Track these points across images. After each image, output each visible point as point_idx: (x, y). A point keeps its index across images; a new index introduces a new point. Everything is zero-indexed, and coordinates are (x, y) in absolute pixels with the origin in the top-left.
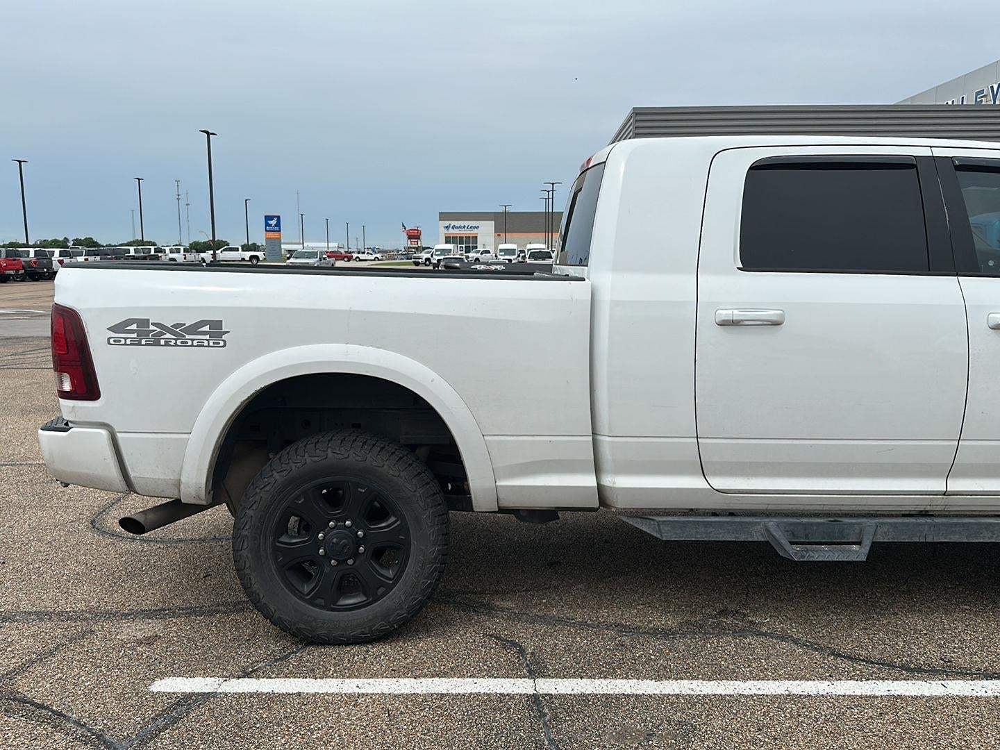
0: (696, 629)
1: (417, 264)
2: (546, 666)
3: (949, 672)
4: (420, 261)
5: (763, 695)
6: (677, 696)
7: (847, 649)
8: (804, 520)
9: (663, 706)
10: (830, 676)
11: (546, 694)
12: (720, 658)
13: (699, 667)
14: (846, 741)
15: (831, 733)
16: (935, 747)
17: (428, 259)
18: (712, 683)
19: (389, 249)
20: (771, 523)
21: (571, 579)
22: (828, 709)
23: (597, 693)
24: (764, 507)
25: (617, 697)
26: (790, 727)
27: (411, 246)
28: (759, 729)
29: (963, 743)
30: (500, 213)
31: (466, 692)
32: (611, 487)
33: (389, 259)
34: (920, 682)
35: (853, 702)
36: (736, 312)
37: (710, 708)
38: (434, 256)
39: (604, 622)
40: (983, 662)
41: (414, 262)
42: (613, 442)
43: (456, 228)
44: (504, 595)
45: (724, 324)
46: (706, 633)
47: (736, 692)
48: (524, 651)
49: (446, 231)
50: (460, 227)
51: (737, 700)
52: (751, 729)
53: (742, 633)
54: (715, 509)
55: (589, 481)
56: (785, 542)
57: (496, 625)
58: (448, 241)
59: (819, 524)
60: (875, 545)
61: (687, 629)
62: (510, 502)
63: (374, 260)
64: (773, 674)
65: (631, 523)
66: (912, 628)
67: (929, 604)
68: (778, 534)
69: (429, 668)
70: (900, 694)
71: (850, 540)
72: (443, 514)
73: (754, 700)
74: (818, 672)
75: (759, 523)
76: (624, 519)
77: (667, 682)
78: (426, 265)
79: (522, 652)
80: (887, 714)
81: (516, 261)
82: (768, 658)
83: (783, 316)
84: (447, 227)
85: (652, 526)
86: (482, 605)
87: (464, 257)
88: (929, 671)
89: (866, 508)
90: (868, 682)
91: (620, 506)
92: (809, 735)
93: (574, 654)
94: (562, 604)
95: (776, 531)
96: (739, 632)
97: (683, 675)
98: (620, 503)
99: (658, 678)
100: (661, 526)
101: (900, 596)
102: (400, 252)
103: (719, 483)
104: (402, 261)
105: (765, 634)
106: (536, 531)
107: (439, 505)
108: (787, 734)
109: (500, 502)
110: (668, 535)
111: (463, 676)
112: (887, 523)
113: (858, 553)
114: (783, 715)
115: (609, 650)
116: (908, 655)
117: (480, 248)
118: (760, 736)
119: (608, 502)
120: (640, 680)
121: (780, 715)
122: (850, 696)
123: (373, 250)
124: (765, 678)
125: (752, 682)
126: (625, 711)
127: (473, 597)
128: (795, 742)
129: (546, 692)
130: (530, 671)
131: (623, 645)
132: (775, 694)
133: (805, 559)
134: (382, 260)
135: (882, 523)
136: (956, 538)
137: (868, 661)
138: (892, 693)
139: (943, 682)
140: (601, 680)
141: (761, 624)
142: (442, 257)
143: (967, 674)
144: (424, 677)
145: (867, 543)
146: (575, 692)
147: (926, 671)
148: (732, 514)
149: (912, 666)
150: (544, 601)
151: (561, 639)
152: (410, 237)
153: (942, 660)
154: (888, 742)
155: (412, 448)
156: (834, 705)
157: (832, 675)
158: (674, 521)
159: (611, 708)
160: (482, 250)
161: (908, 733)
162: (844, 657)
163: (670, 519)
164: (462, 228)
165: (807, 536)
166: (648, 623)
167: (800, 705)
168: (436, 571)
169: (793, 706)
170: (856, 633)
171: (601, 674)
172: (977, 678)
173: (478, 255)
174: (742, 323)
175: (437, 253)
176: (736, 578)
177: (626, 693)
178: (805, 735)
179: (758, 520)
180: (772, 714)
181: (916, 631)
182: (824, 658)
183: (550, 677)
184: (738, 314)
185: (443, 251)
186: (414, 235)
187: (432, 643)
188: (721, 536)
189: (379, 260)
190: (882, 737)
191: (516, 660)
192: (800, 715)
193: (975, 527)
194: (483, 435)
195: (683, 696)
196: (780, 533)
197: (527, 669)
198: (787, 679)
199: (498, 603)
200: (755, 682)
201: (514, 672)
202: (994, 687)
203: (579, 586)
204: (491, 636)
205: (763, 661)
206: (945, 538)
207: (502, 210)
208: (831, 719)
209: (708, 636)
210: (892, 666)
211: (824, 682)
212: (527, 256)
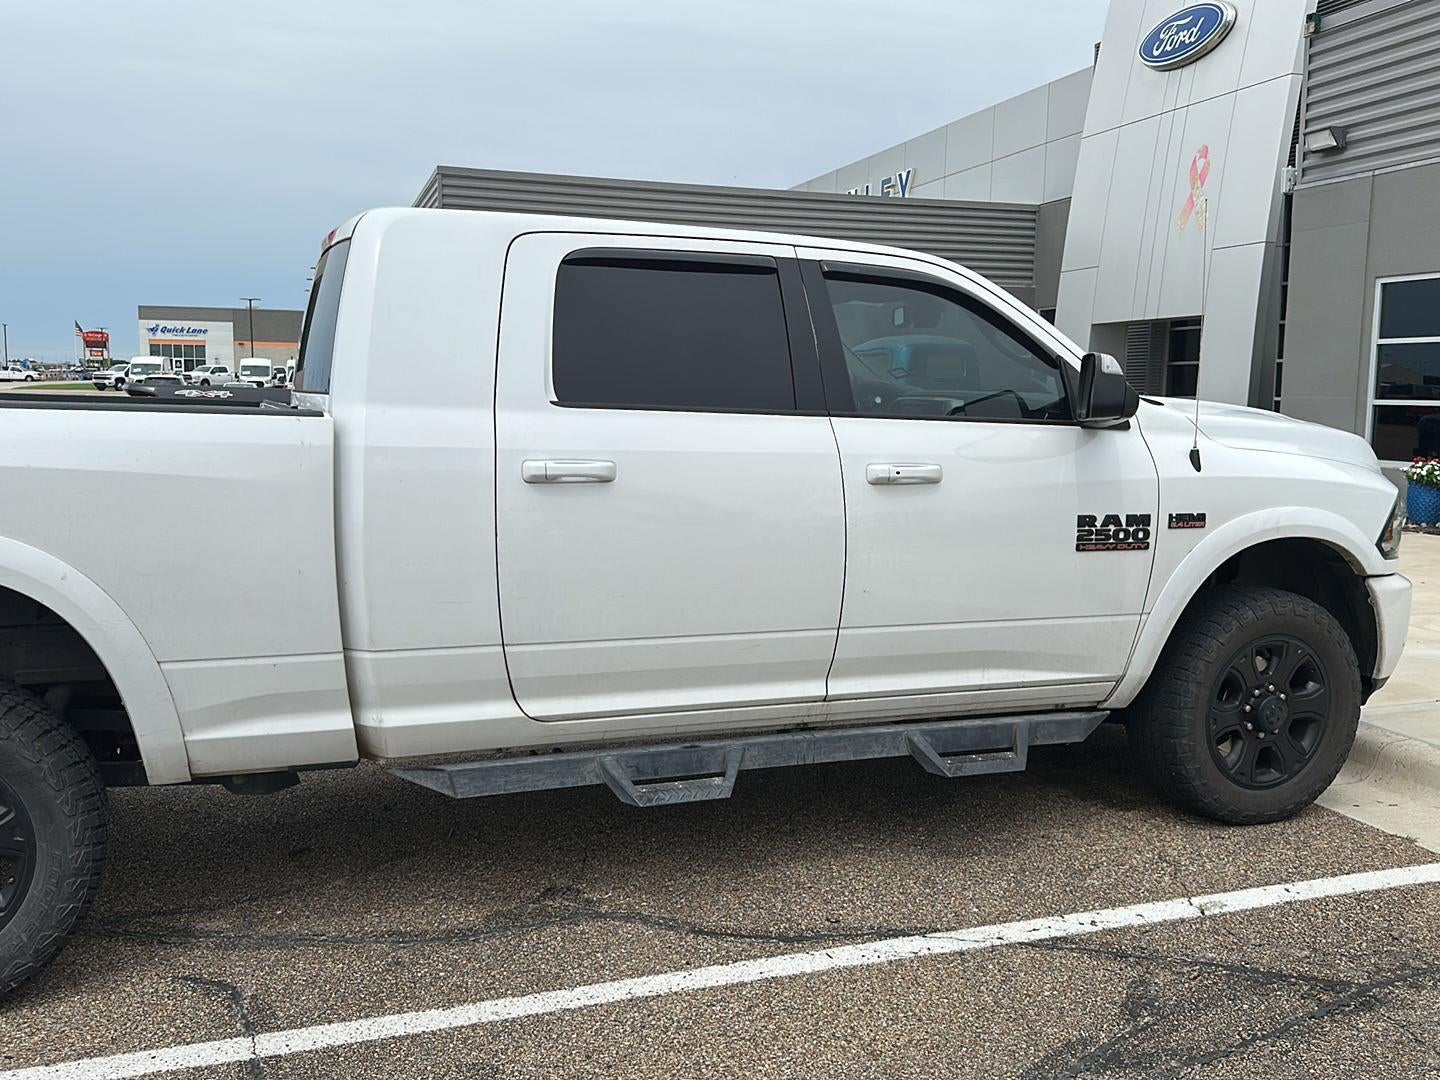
0: (511, 922)
1: (102, 387)
2: (273, 1014)
3: (836, 936)
4: (106, 382)
5: (596, 1005)
6: (474, 1027)
7: (712, 921)
8: (653, 749)
9: (451, 1045)
10: (688, 963)
11: (271, 1057)
12: (541, 959)
13: (508, 978)
14: (704, 1054)
15: (685, 1045)
16: (815, 1042)
17: (120, 380)
18: (526, 999)
19: (55, 363)
20: (608, 757)
21: (325, 874)
22: (682, 1011)
23: (353, 1041)
24: (599, 736)
25: (384, 1044)
26: (631, 1046)
27: (92, 358)
28: (588, 1057)
29: (849, 1031)
30: (243, 310)
31: (135, 1074)
32: (376, 729)
33: (50, 380)
34: (800, 954)
35: (715, 996)
36: (550, 464)
37: (520, 1038)
38: (131, 376)
39: (371, 932)
40: (876, 917)
41: (96, 384)
42: (376, 660)
43: (169, 331)
44: (212, 910)
45: (535, 481)
46: (523, 926)
47: (559, 1007)
48: (240, 995)
49: (150, 335)
50: (175, 330)
51: (559, 1018)
52: (577, 1058)
53: (572, 918)
54: (533, 746)
55: (343, 721)
56: (626, 783)
57: (197, 960)
58: (154, 350)
59: (673, 752)
60: (742, 775)
61: (497, 923)
62: (208, 765)
63: (25, 380)
64: (612, 971)
65: (409, 778)
66: (794, 881)
67: (816, 846)
68: (617, 773)
69: (73, 1044)
70: (774, 976)
71: (712, 771)
72: (93, 795)
73: (583, 1015)
74: (671, 960)
75: (592, 760)
76: (399, 774)
77: (461, 1007)
78: (117, 389)
79: (236, 996)
80: (757, 1006)
81: (269, 385)
82: (607, 948)
83: (613, 469)
84: (152, 330)
85: (441, 780)
86: (175, 931)
87: (180, 377)
88: (812, 938)
89: (731, 726)
90: (736, 964)
91: (391, 756)
92: (656, 1053)
93: (320, 987)
94: (307, 913)
95: (614, 768)
96: (569, 918)
97: (484, 994)
98: (391, 750)
99: (448, 1004)
100: (454, 779)
101: (781, 839)
102: (72, 368)
103: (536, 708)
104: (73, 382)
105: (604, 916)
106: (274, 804)
107: (85, 780)
108: (625, 1057)
109: (194, 767)
110: (465, 791)
111: (133, 1049)
112: (755, 744)
113: (720, 788)
114: (621, 1031)
115: (376, 973)
116: (788, 919)
117: (211, 364)
118: (588, 1067)
119: (374, 751)
120: (420, 1012)
121: (617, 1031)
122: (711, 988)
123: (24, 364)
124: (601, 980)
125: (582, 988)
126: (394, 1063)
127: (160, 920)
128: (636, 1067)
129: (271, 1054)
130: (247, 1026)
131: (398, 963)
132: (613, 1000)
133: (654, 804)
134: (39, 380)
135: (750, 745)
136: (841, 757)
137: (737, 935)
138: (765, 975)
139: (828, 951)
140: (361, 1021)
141: (601, 901)
142: (143, 377)
143: (857, 935)
144: (63, 1060)
145: (732, 773)
146: (318, 1046)
147: (808, 939)
148: (557, 750)
149: (792, 934)
150: (278, 912)
151: (303, 966)
152: (89, 344)
153: (828, 920)
154: (756, 1045)
155: (38, 691)
156: (691, 1004)
157: (690, 961)
158: (473, 770)
159: (373, 1062)
160: (213, 366)
161: (782, 1029)
162: (707, 934)
163: (468, 766)
164: (178, 332)
165: (656, 773)
166: (439, 924)
167: (645, 1012)
168: (83, 888)
169: (637, 1014)
170: (726, 897)
171: (360, 1012)
172: (869, 940)
173: (207, 375)
174: (559, 480)
175: (135, 370)
176: (571, 840)
177: (397, 1035)
178: (650, 1054)
179: (591, 755)
180: (606, 1031)
181: (798, 884)
182: (681, 939)
183: (279, 1028)
184: (553, 468)
185: (146, 367)
186: (96, 341)
187: (81, 1003)
188: (541, 783)
189: (33, 380)
190: (749, 1040)
191: (226, 1012)
192: (644, 1027)
193: (863, 740)
194: (158, 663)
195: (482, 1026)
196: (620, 771)
197: (244, 1021)
198: (631, 976)
199: (201, 925)
200: (586, 988)
201: (221, 1031)
202: (887, 948)
203: (338, 882)
204: (186, 978)
205: (599, 955)
206: (828, 758)
207: (245, 305)
208: (686, 1025)
209: (525, 930)
210: (767, 937)
211: (679, 973)
212: (288, 378)
